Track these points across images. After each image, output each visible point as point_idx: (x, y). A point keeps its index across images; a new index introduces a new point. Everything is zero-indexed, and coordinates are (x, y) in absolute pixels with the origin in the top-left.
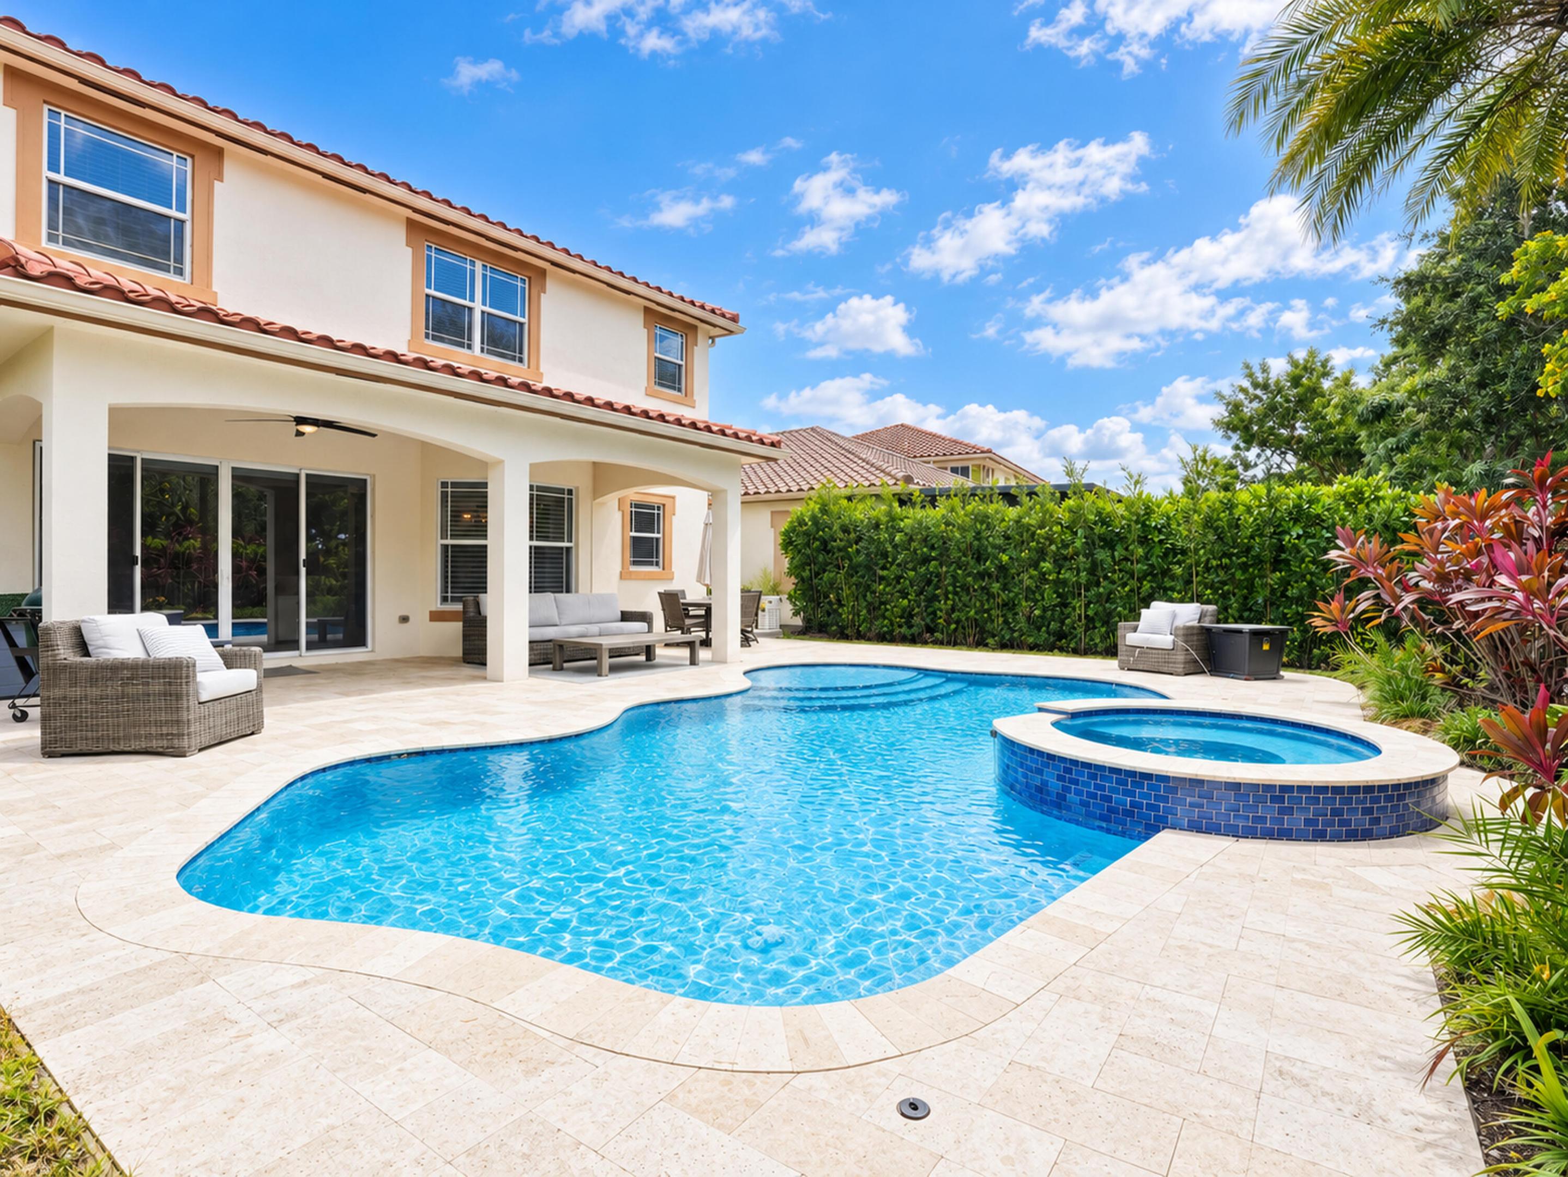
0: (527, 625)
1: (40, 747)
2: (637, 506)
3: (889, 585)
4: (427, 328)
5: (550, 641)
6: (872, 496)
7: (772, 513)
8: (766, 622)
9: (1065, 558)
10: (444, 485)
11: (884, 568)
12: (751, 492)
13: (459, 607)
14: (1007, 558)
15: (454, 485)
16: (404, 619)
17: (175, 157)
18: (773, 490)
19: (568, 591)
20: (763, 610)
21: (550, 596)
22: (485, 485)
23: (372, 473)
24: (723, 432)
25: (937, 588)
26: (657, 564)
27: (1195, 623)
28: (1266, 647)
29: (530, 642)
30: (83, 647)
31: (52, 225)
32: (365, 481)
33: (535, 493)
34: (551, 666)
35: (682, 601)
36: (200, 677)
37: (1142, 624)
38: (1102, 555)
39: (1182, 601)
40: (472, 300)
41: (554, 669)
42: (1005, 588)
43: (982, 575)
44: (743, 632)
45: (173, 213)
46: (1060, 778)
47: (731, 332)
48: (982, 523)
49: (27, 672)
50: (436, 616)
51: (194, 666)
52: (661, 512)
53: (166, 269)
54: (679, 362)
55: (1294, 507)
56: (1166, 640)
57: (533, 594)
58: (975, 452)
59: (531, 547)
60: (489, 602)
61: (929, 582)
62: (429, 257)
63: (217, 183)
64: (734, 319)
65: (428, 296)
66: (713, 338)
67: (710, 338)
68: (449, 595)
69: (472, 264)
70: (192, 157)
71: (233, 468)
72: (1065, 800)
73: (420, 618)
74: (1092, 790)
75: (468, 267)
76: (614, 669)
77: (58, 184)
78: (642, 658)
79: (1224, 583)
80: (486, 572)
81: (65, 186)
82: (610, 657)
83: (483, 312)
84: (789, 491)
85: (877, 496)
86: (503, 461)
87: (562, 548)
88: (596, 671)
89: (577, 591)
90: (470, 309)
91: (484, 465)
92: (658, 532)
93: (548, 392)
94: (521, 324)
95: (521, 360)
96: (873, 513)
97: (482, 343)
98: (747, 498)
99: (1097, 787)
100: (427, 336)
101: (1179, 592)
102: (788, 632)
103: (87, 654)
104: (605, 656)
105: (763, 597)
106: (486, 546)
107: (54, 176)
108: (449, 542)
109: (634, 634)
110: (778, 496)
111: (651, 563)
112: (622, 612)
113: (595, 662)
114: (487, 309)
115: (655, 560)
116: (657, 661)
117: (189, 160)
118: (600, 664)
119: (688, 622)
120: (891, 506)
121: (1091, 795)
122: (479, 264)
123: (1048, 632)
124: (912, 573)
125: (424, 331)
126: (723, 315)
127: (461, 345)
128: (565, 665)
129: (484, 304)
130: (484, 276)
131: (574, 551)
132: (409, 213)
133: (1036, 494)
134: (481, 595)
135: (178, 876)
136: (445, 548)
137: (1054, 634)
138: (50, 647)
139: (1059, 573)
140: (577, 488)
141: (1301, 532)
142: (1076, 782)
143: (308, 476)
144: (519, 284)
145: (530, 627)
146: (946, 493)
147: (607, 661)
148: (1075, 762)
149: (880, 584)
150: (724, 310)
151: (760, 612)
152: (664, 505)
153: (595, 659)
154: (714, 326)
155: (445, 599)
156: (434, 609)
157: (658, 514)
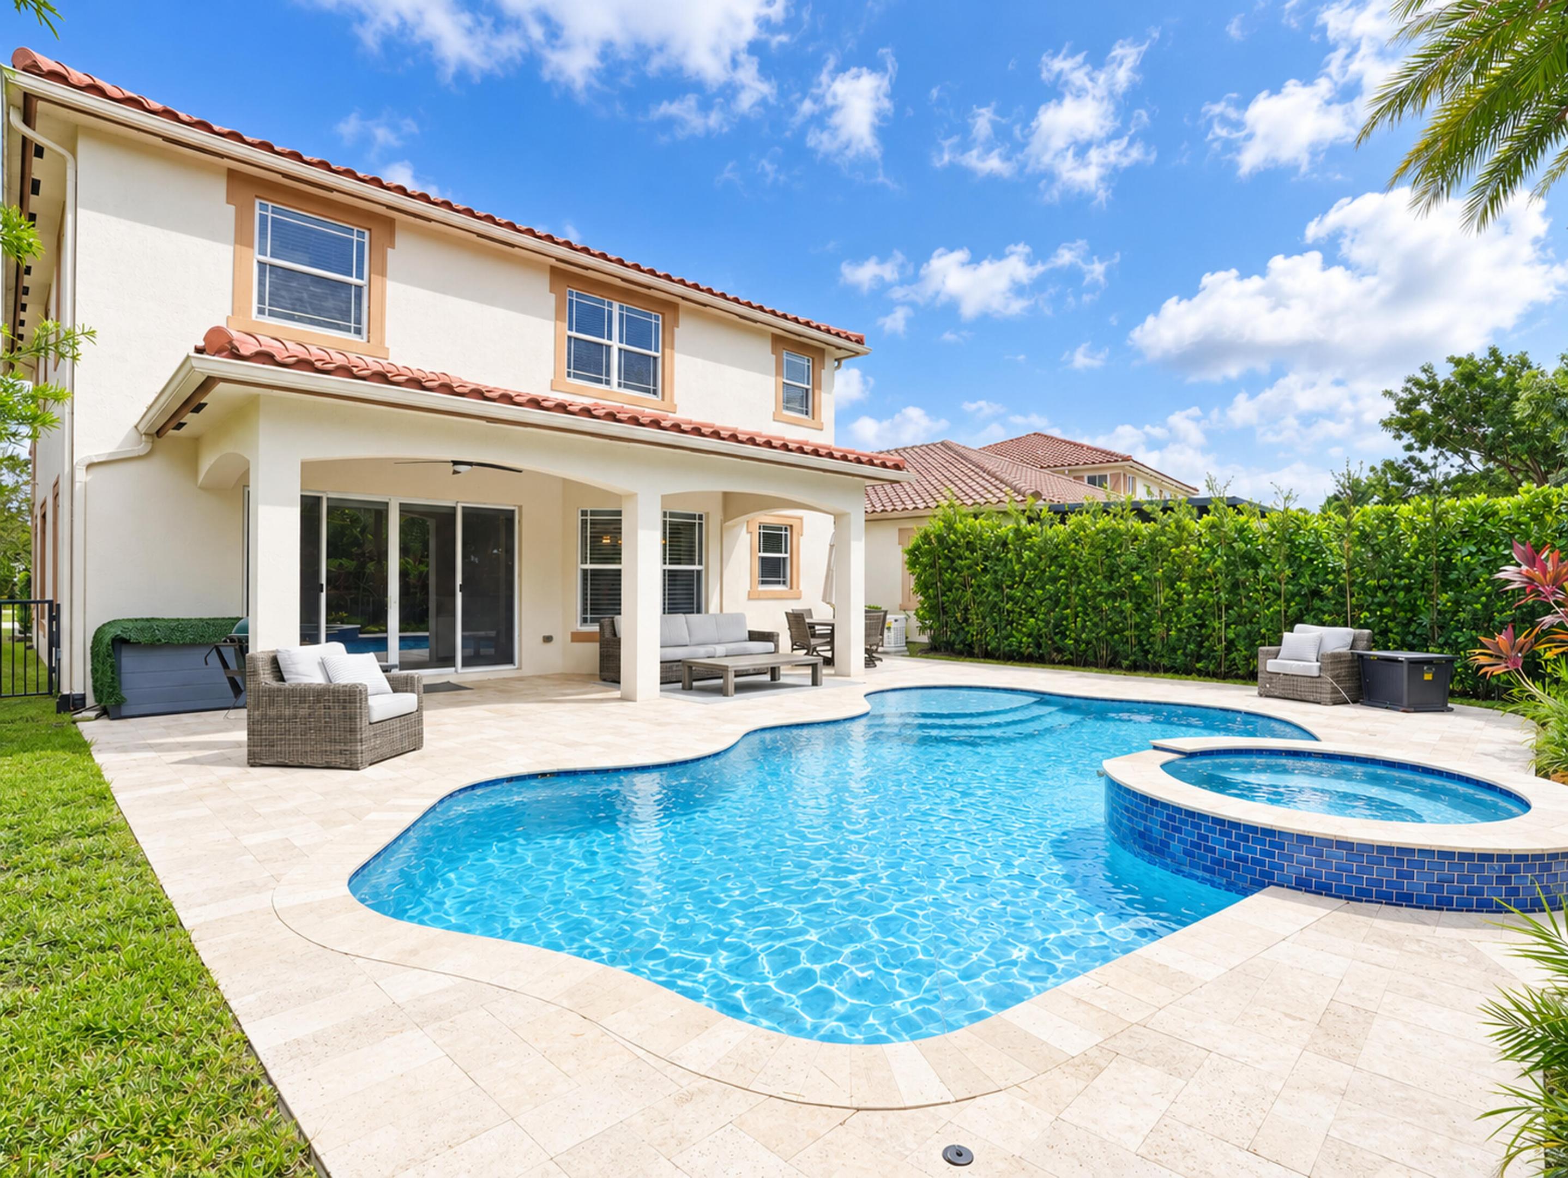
0: (659, 645)
1: (246, 758)
2: (765, 528)
3: (1016, 603)
4: (569, 367)
5: (680, 661)
6: (999, 512)
7: (900, 530)
8: (891, 639)
9: (1203, 579)
10: (584, 513)
11: (1011, 587)
12: (879, 510)
13: (595, 628)
14: (1140, 578)
15: (593, 513)
16: (548, 639)
17: (355, 232)
18: (900, 508)
19: (699, 611)
20: (889, 628)
21: (681, 617)
22: (619, 513)
23: (519, 504)
24: (844, 458)
25: (1067, 607)
26: (784, 583)
27: (1346, 650)
28: (1428, 677)
29: (661, 662)
30: (278, 674)
31: (261, 300)
32: (513, 511)
33: (668, 519)
34: (680, 685)
35: (808, 620)
36: (372, 701)
37: (1284, 650)
38: (1244, 573)
39: (1334, 624)
40: (610, 338)
41: (684, 688)
42: (1138, 608)
43: (1112, 596)
44: (867, 651)
45: (353, 280)
46: (1163, 825)
47: (857, 354)
48: (1113, 541)
49: (237, 689)
50: (577, 637)
51: (366, 690)
52: (789, 533)
53: (348, 329)
54: (806, 386)
55: (1466, 522)
56: (1313, 668)
57: (667, 615)
58: (1116, 461)
59: (664, 571)
60: (623, 623)
61: (1057, 602)
62: (571, 301)
63: (389, 250)
64: (860, 341)
65: (570, 338)
66: (838, 360)
67: (836, 360)
68: (589, 616)
69: (610, 305)
70: (370, 230)
71: (401, 504)
72: (1169, 848)
73: (563, 638)
74: (1196, 840)
75: (606, 308)
76: (740, 688)
77: (265, 264)
78: (767, 678)
79: (1381, 605)
80: (620, 595)
81: (271, 265)
82: (736, 676)
83: (620, 350)
84: (916, 508)
85: (1005, 513)
86: (636, 494)
87: (693, 571)
88: (721, 691)
89: (707, 612)
90: (609, 347)
91: (618, 497)
92: (786, 552)
93: (677, 427)
94: (655, 358)
95: (655, 392)
96: (1002, 531)
97: (620, 378)
98: (875, 516)
99: (1201, 837)
100: (569, 375)
101: (1331, 614)
102: (913, 650)
103: (282, 679)
104: (731, 675)
105: (888, 617)
106: (620, 570)
107: (262, 258)
108: (589, 566)
109: (759, 654)
110: (905, 514)
111: (779, 582)
112: (749, 632)
113: (721, 681)
114: (624, 346)
115: (781, 579)
116: (783, 680)
117: (367, 233)
118: (726, 682)
119: (814, 641)
120: (1018, 523)
121: (1194, 844)
122: (616, 305)
123: (1185, 654)
124: (1039, 592)
125: (567, 370)
126: (848, 338)
127: (599, 381)
128: (695, 684)
129: (621, 341)
130: (621, 315)
131: (704, 573)
132: (553, 261)
133: (1172, 509)
134: (617, 617)
135: (350, 882)
136: (585, 572)
137: (1192, 655)
138: (255, 673)
139: (1197, 593)
140: (707, 514)
141: (1474, 549)
142: (1178, 830)
143: (464, 508)
144: (653, 321)
145: (662, 647)
146: (1076, 509)
147: (733, 680)
148: (1178, 810)
149: (1007, 603)
150: (849, 332)
151: (886, 631)
152: (791, 526)
153: (721, 678)
154: (839, 348)
155: (585, 620)
156: (574, 630)
157: (786, 535)
